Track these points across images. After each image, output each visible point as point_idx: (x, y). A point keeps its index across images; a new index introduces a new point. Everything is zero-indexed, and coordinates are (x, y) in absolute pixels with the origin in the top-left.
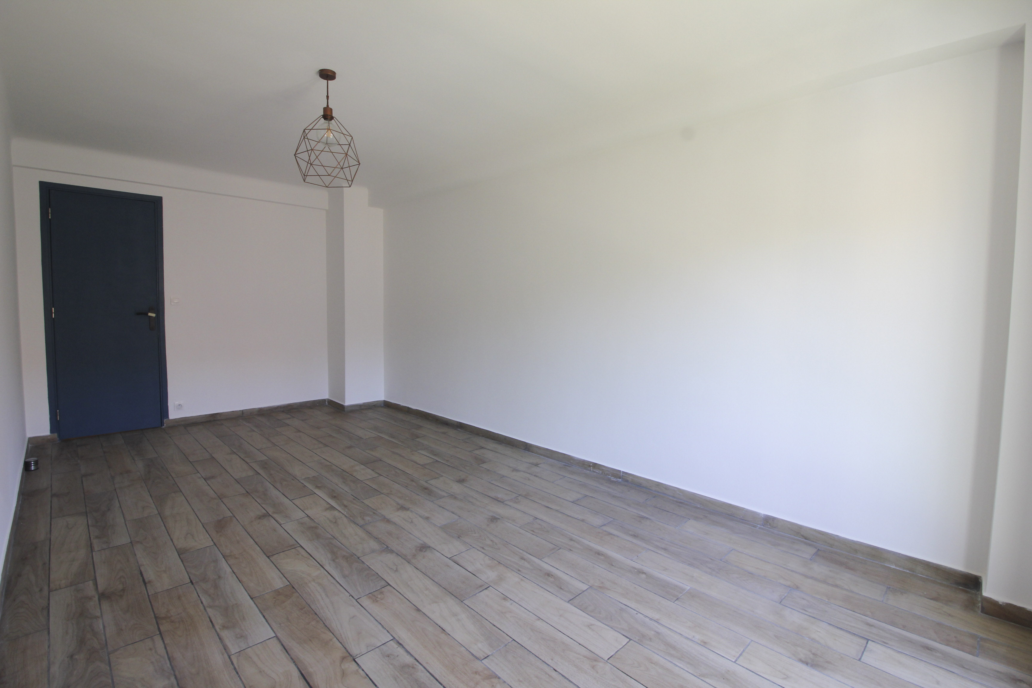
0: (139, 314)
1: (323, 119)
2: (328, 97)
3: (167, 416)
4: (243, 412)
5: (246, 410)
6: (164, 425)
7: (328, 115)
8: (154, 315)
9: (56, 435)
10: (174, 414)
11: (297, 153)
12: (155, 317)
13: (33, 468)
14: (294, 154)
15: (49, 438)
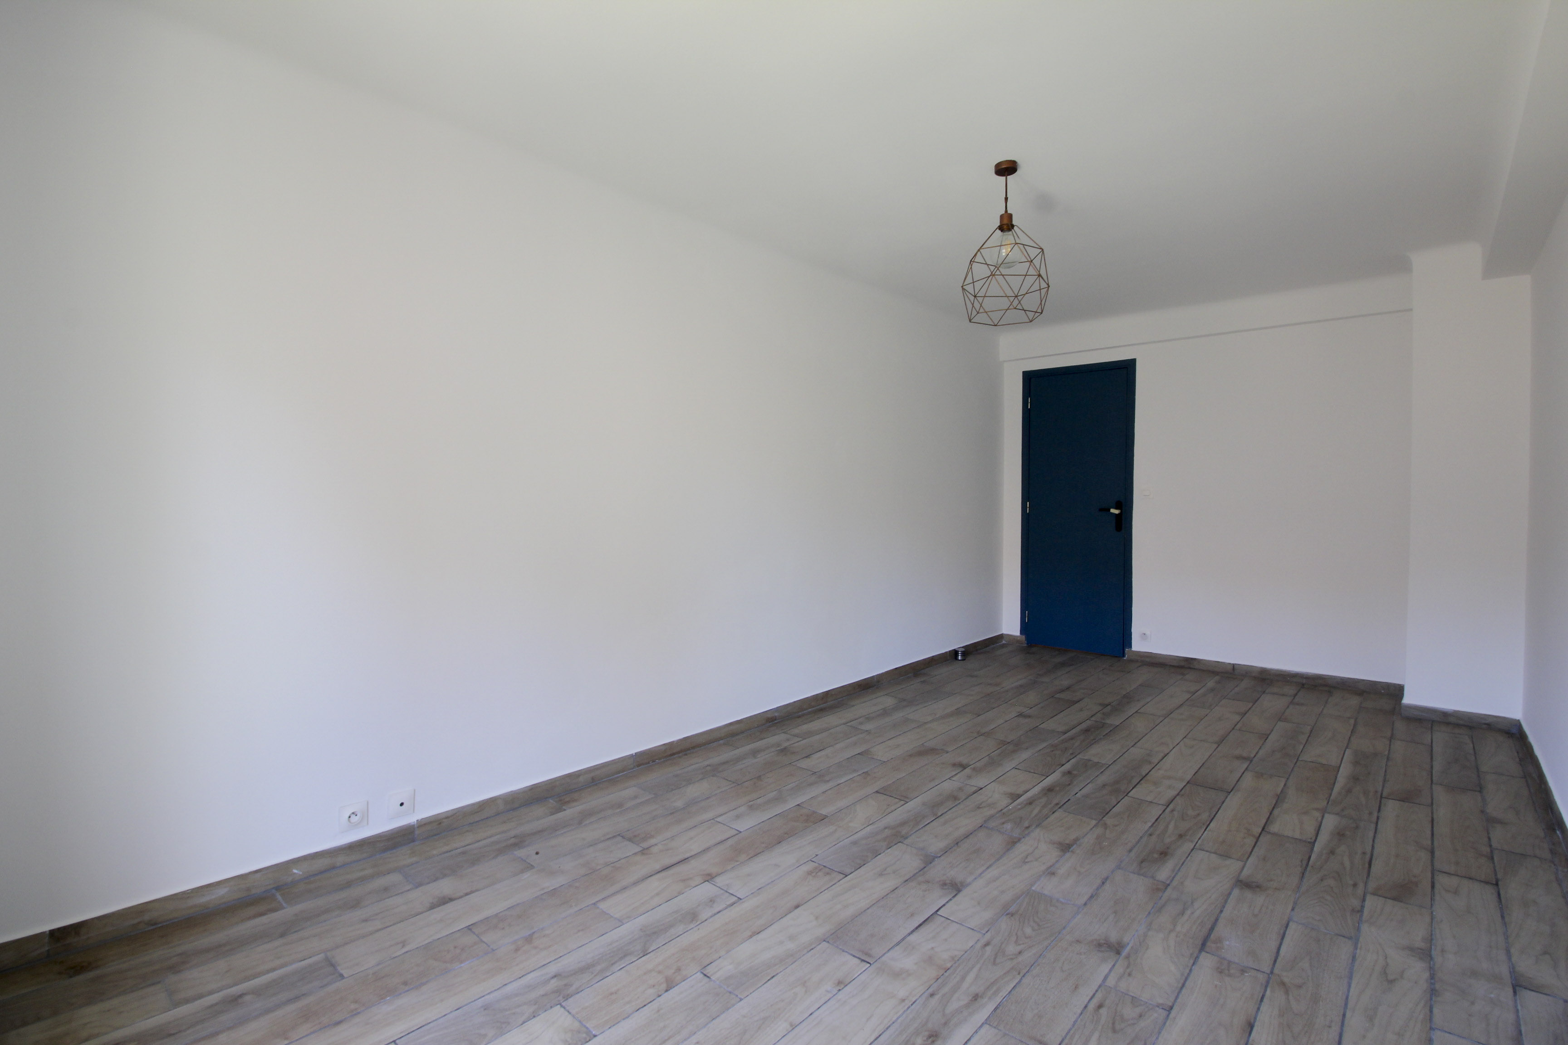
0: (1101, 510)
1: (1000, 231)
2: (1006, 199)
3: (1130, 646)
4: (1234, 666)
5: (1238, 664)
6: (1125, 656)
7: (1006, 225)
8: (1117, 512)
9: (1024, 637)
10: (1138, 645)
11: (965, 284)
12: (1119, 514)
13: (960, 658)
14: (961, 286)
15: (1019, 639)
